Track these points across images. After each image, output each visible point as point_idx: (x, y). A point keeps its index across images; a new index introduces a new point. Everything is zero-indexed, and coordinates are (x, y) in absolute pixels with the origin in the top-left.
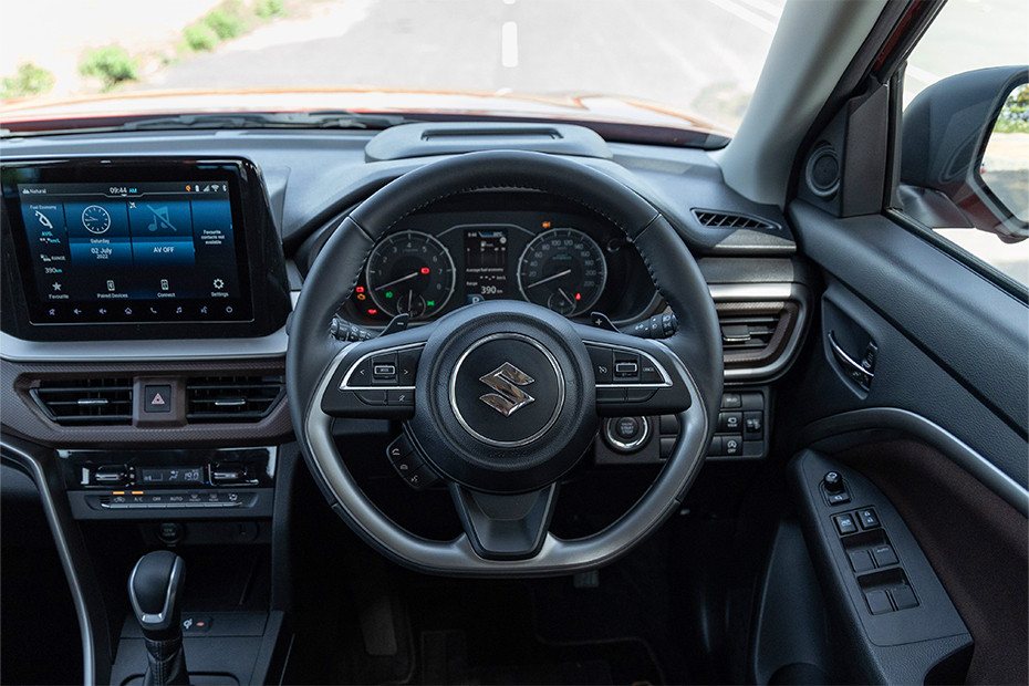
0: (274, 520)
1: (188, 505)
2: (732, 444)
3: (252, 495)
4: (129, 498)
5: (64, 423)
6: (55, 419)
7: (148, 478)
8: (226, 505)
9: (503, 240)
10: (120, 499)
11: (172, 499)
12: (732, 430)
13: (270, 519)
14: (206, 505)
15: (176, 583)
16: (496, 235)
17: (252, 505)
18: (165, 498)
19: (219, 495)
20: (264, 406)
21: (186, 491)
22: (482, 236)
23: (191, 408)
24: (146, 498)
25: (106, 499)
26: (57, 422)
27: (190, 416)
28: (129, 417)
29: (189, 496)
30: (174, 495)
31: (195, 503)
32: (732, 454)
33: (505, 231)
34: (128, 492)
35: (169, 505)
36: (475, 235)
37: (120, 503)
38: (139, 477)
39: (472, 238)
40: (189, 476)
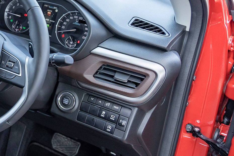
2: (110, 127)
9: (57, 11)
12: (111, 121)
16: (55, 8)
22: (49, 7)
32: (108, 132)
33: (58, 7)
36: (47, 6)
39: (45, 7)
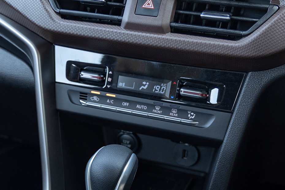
0: (224, 144)
1: (150, 114)
3: (209, 116)
4: (102, 99)
5: (64, 16)
6: (58, 10)
7: (121, 85)
8: (183, 121)
10: (95, 98)
11: (138, 106)
13: (220, 143)
14: (166, 117)
15: (127, 175)
17: (208, 125)
18: (132, 105)
19: (179, 111)
20: (247, 25)
21: (151, 102)
23: (176, 17)
24: (117, 102)
25: (84, 96)
26: (59, 14)
27: (174, 24)
28: (120, 18)
29: (153, 106)
30: (141, 104)
31: (157, 113)
34: (103, 93)
35: (135, 112)
37: (95, 102)
38: (115, 81)
40: (157, 89)
